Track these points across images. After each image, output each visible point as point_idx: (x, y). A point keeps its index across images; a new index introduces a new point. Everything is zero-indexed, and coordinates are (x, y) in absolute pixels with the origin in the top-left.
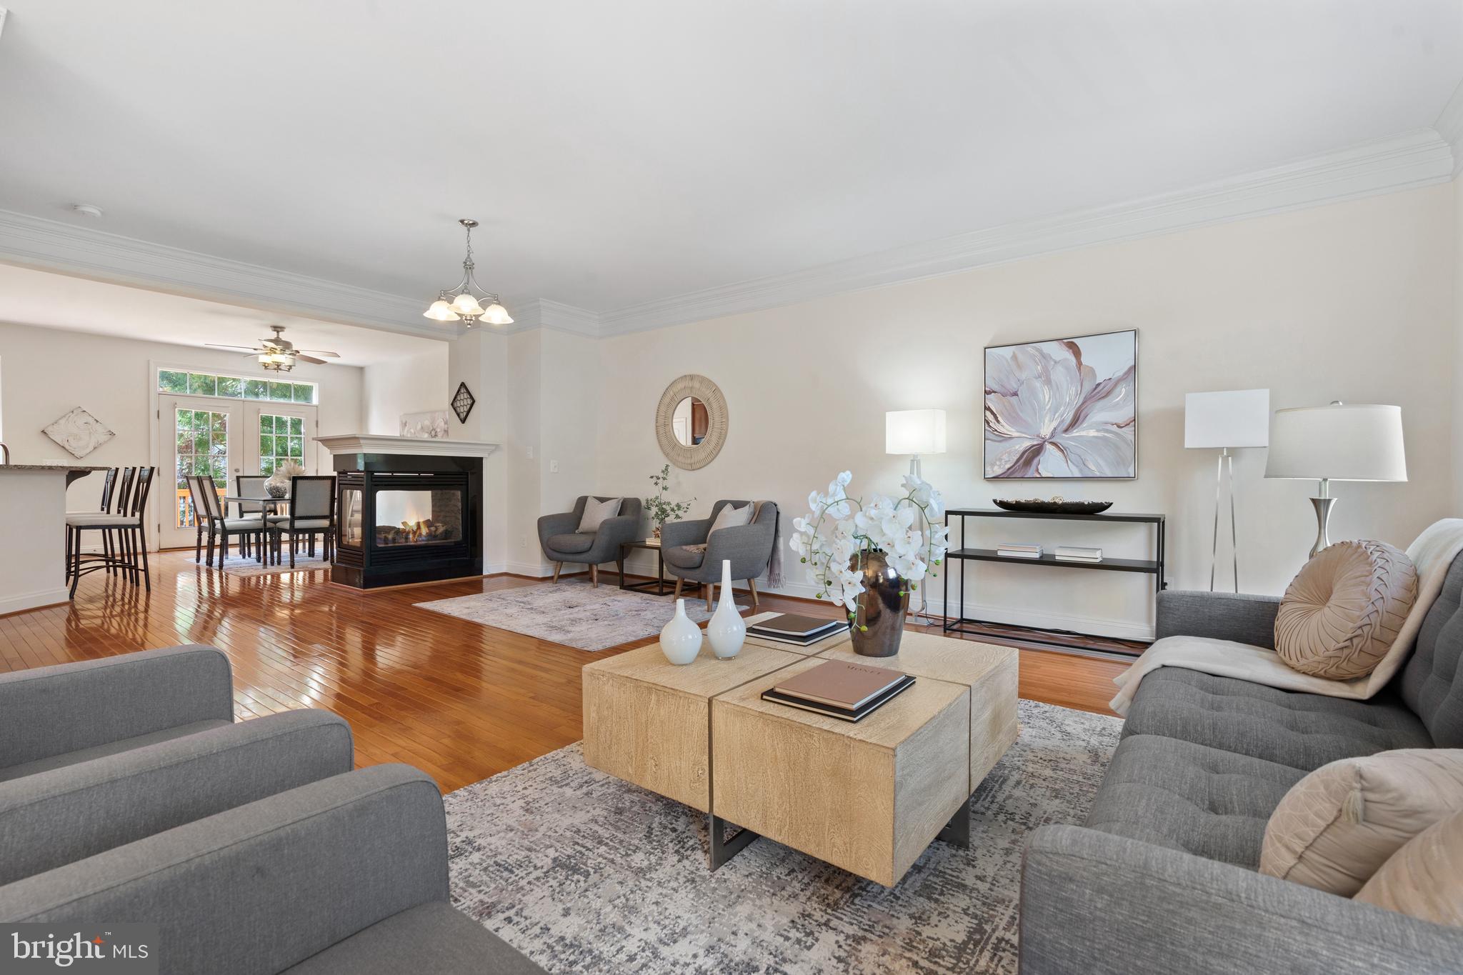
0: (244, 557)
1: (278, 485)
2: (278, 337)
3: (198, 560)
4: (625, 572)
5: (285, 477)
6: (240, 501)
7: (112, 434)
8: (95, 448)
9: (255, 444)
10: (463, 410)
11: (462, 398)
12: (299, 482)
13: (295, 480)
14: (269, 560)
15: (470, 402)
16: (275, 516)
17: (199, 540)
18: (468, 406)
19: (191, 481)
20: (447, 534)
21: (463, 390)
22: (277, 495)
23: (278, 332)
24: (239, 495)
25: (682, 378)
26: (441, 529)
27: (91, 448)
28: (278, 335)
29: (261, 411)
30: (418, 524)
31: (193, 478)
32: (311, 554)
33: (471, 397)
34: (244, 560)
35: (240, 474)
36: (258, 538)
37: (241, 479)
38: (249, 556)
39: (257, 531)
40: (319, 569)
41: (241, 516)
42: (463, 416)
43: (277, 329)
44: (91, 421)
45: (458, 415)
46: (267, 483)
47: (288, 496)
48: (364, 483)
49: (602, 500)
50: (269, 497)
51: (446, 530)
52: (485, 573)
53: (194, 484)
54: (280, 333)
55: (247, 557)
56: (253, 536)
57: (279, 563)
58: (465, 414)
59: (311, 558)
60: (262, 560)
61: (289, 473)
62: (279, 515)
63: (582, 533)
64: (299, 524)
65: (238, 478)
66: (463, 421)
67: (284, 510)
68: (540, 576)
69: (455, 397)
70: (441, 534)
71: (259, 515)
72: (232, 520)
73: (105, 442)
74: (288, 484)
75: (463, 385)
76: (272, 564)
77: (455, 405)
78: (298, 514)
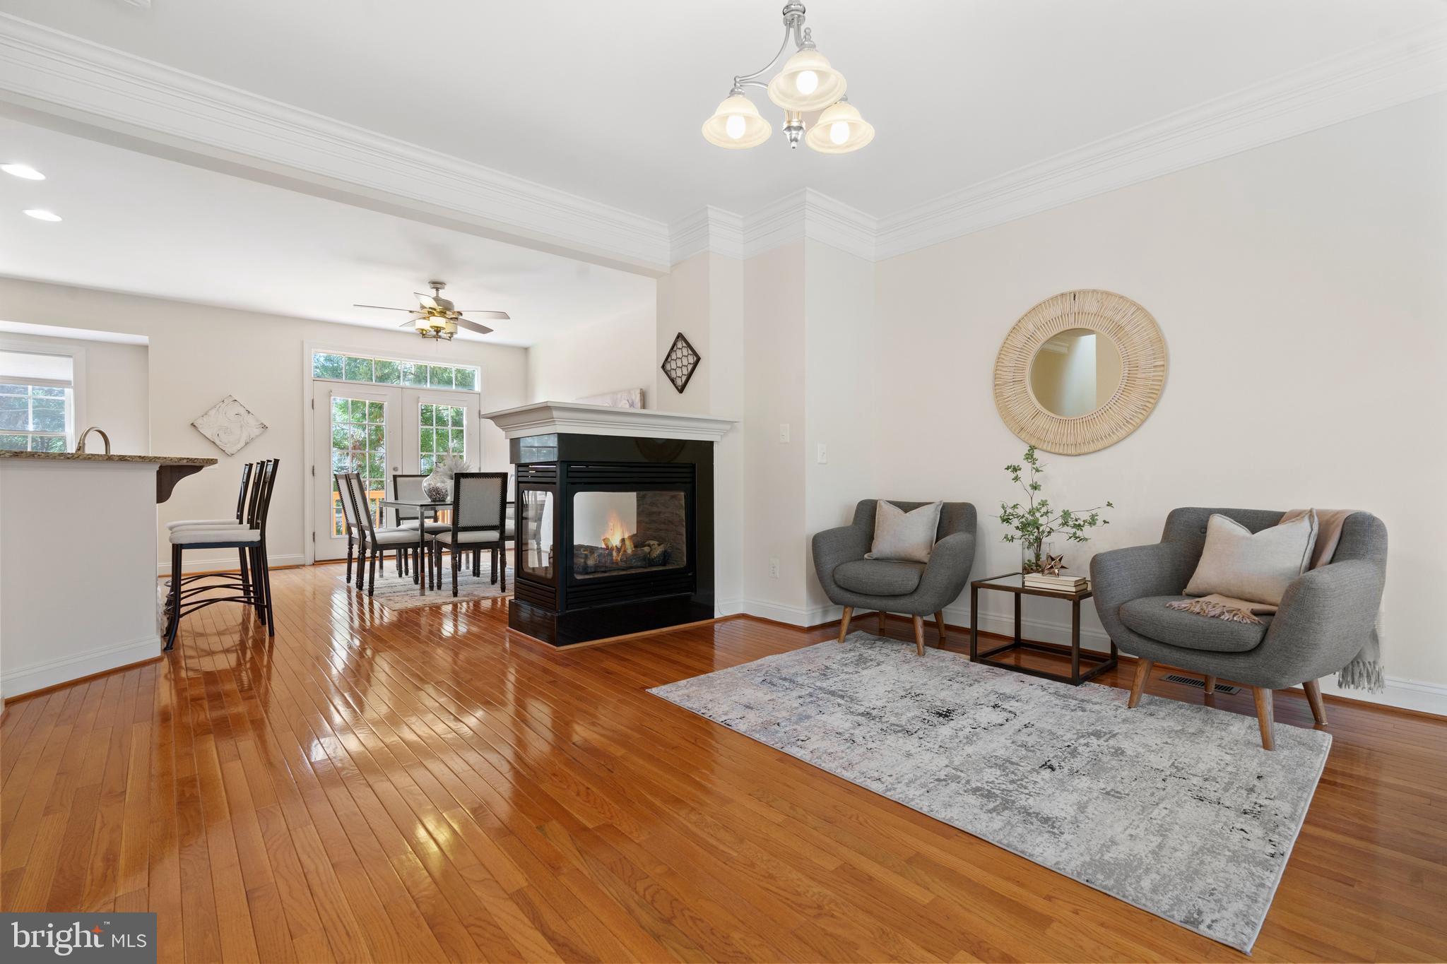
0: (400, 575)
1: (439, 485)
2: (437, 296)
3: (349, 580)
4: (979, 628)
5: (445, 474)
6: (398, 507)
7: (265, 427)
8: (247, 444)
9: (414, 440)
10: (680, 374)
11: (679, 355)
12: (463, 481)
13: (459, 477)
14: (427, 586)
15: (692, 359)
16: (436, 524)
17: (350, 554)
18: (690, 367)
19: (340, 481)
20: (666, 557)
21: (680, 345)
22: (437, 499)
23: (437, 289)
24: (396, 498)
25: (1055, 298)
26: (658, 550)
27: (242, 444)
28: (437, 294)
29: (420, 400)
30: (623, 540)
31: (341, 477)
32: (476, 572)
33: (695, 353)
34: (400, 580)
35: (399, 473)
36: (415, 553)
37: (398, 479)
38: (407, 574)
39: (414, 545)
40: (487, 598)
41: (398, 524)
42: (679, 382)
43: (437, 285)
44: (242, 411)
45: (673, 381)
46: (426, 483)
47: (449, 499)
48: (557, 480)
49: (907, 507)
50: (428, 501)
51: (665, 551)
52: (717, 615)
53: (343, 483)
54: (440, 291)
55: (404, 574)
56: (410, 551)
57: (439, 587)
58: (684, 378)
59: (476, 578)
60: (419, 582)
61: (451, 469)
62: (440, 523)
63: (876, 559)
64: (463, 537)
65: (395, 477)
66: (681, 390)
67: (445, 518)
68: (806, 625)
69: (669, 355)
70: (659, 556)
71: (416, 523)
72: (386, 531)
73: (257, 436)
74: (449, 485)
75: (680, 337)
76: (431, 588)
77: (668, 367)
78: (462, 523)
